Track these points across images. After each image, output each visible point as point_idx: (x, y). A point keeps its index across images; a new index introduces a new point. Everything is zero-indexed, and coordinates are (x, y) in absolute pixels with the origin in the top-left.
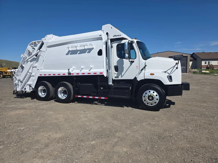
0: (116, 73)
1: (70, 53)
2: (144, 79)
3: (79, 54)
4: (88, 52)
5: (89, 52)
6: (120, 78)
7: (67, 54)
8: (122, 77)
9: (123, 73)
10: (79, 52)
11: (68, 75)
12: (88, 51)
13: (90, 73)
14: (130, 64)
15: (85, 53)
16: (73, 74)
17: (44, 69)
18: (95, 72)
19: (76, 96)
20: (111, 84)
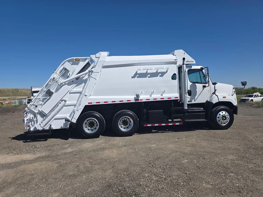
0: (189, 98)
1: (138, 76)
2: (218, 101)
3: (149, 77)
4: (160, 76)
5: (162, 76)
6: (193, 102)
7: (133, 77)
8: (195, 101)
9: (196, 97)
10: (149, 75)
11: (134, 101)
12: (160, 74)
13: (163, 99)
14: (203, 88)
15: (157, 76)
16: (142, 100)
17: (94, 95)
18: (169, 96)
19: (144, 126)
20: (187, 108)
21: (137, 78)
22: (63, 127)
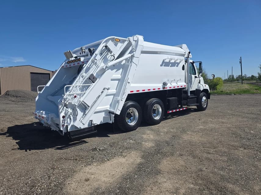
1: (164, 64)
2: (203, 89)
3: (171, 66)
4: (177, 66)
7: (161, 65)
8: (192, 89)
11: (162, 90)
13: (179, 87)
14: (195, 78)
15: (175, 66)
16: (167, 88)
18: (181, 85)
19: (168, 112)
20: (190, 95)
21: (164, 66)
22: (102, 121)
